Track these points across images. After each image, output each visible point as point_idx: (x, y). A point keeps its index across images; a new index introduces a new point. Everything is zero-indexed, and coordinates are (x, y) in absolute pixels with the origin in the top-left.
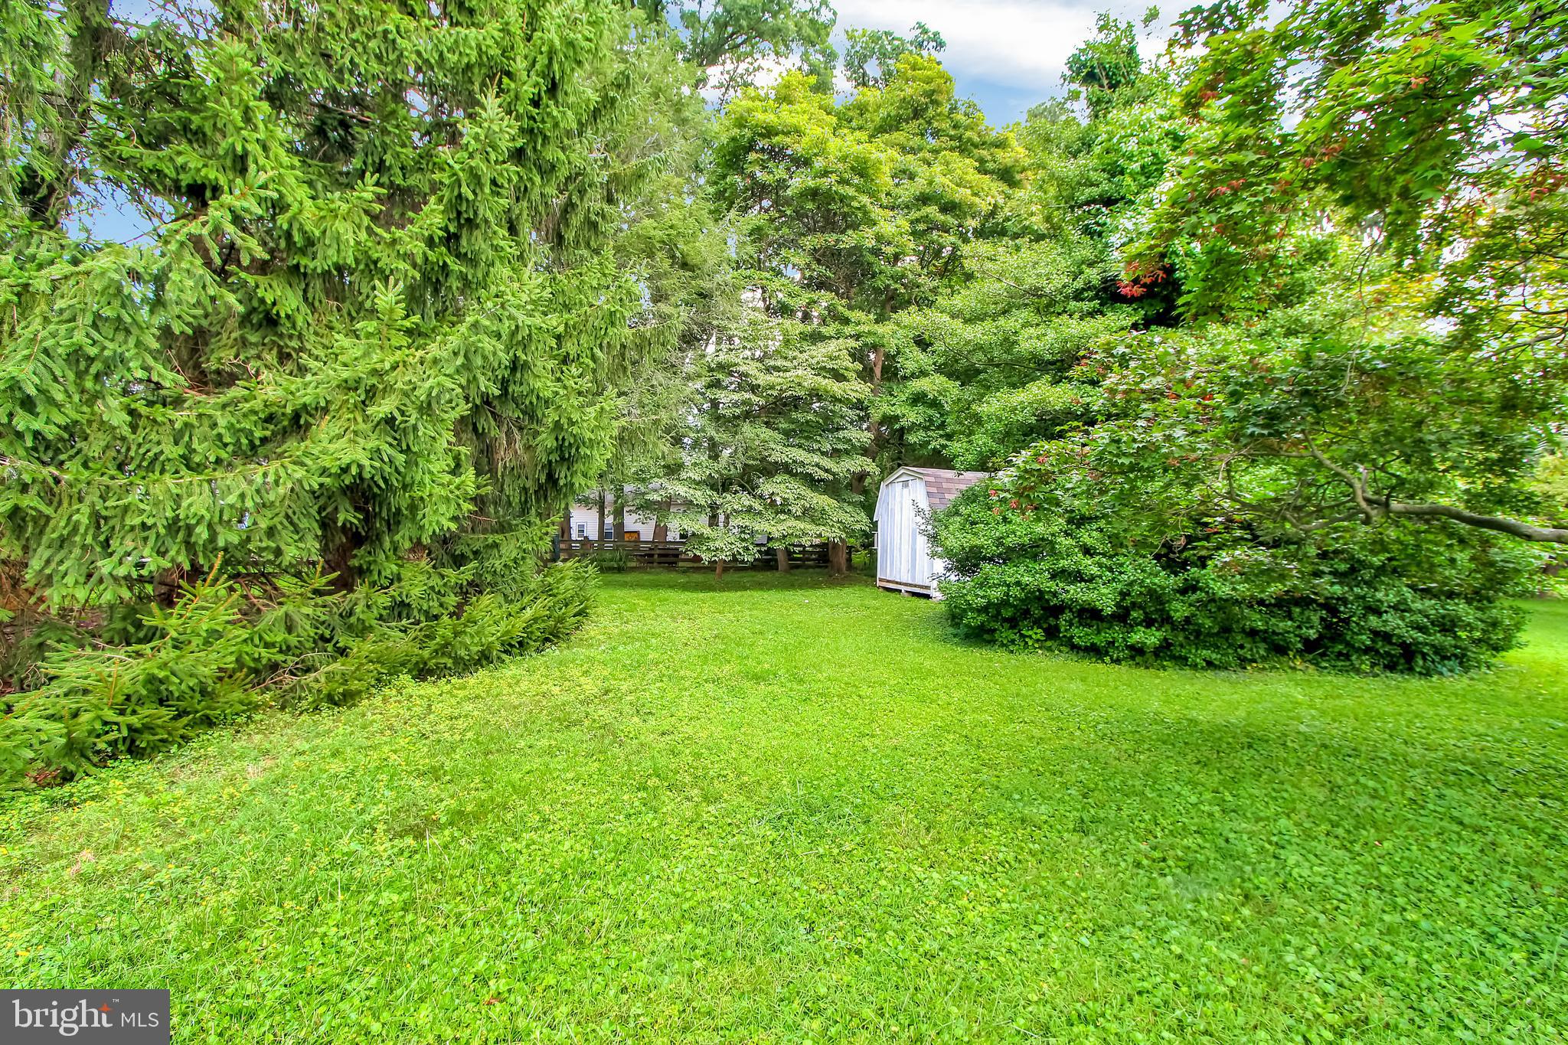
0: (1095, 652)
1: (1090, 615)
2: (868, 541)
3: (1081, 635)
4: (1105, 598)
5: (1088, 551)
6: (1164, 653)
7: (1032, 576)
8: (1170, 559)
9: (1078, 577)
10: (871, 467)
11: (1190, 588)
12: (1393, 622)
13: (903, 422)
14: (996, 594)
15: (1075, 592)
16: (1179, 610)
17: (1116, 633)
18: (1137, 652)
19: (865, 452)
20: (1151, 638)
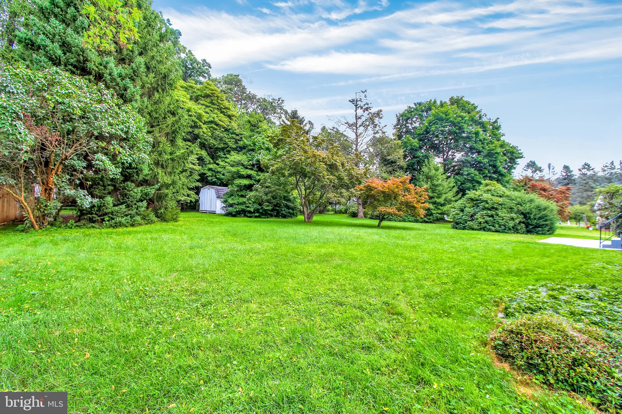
0: (251, 217)
1: (250, 212)
2: (197, 201)
3: (249, 215)
4: (252, 210)
5: (250, 203)
6: (259, 217)
7: (243, 207)
8: (260, 204)
9: (248, 207)
10: (200, 185)
11: (262, 208)
12: (284, 212)
13: (207, 175)
14: (238, 209)
15: (248, 209)
16: (261, 211)
17: (253, 215)
18: (256, 217)
19: (198, 181)
20: (257, 214)
